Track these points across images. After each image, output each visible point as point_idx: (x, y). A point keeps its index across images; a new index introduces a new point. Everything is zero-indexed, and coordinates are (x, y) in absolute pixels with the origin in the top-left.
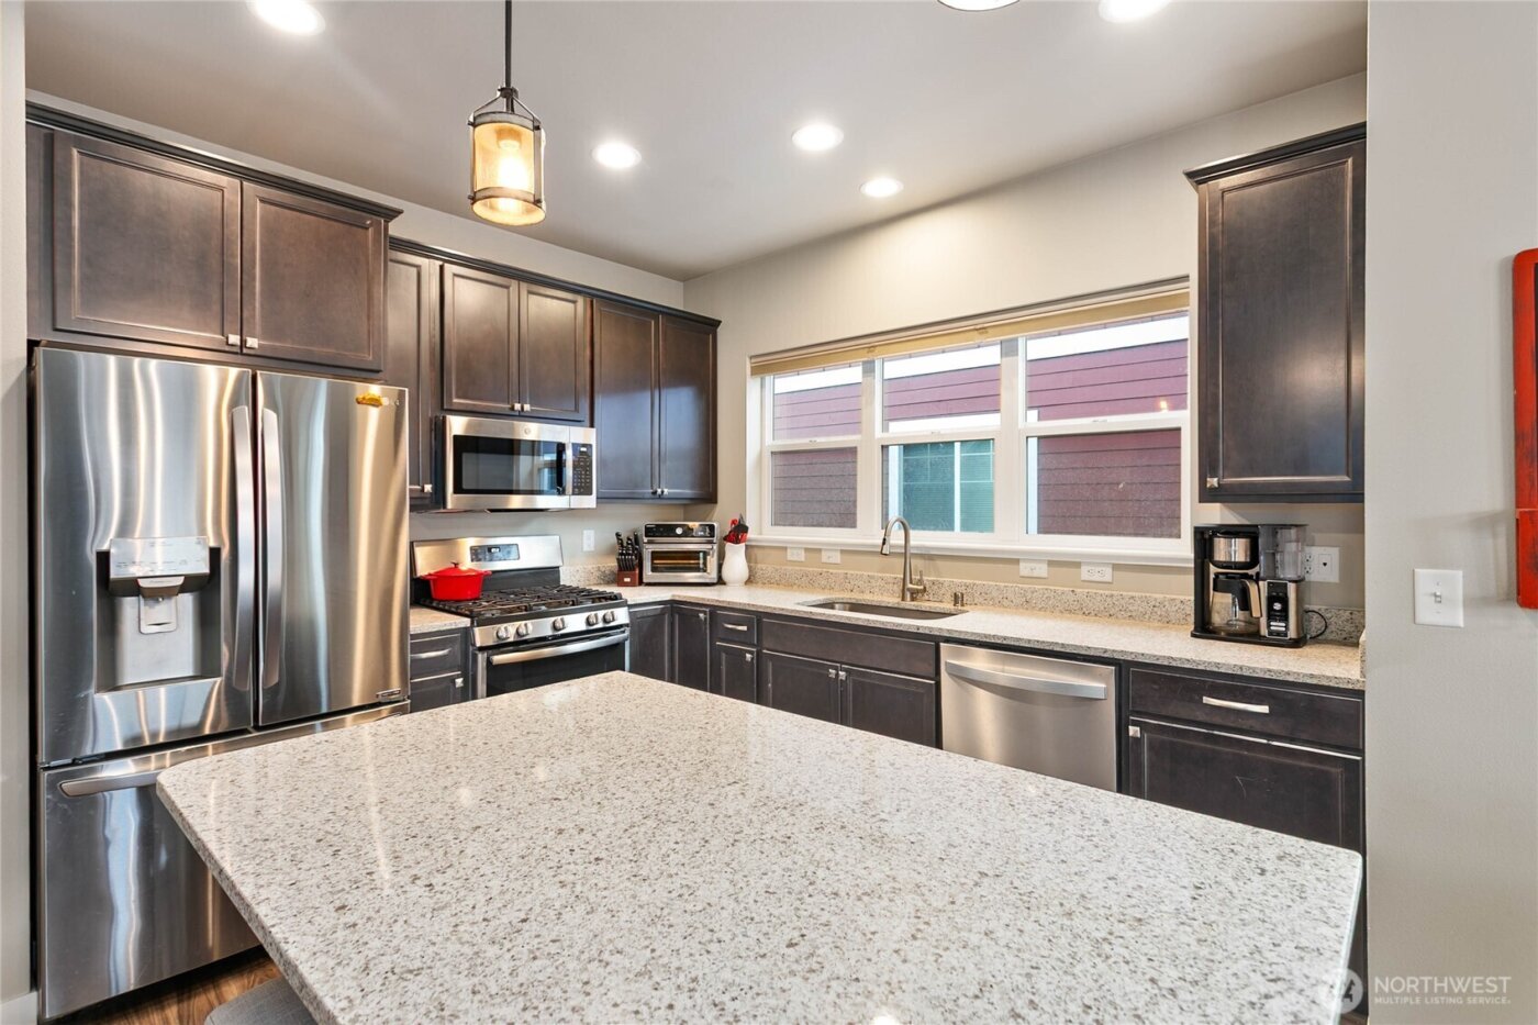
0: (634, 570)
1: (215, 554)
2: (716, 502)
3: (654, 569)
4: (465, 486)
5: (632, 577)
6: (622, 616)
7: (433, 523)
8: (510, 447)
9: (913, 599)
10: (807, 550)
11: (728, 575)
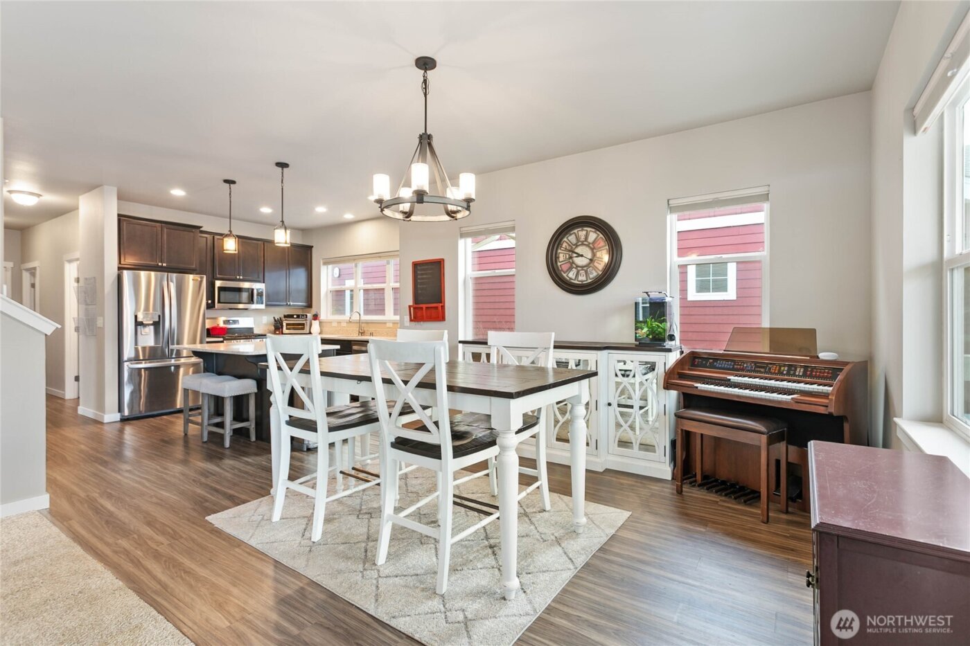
0: (280, 329)
1: (159, 316)
2: (312, 308)
3: (287, 329)
4: (221, 301)
5: (279, 332)
7: (211, 313)
8: (239, 290)
9: (361, 335)
10: (338, 323)
11: (312, 331)
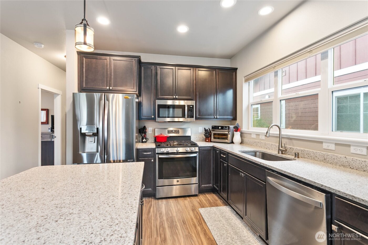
0: (209, 138)
1: (98, 129)
2: (236, 120)
3: (214, 138)
4: (160, 116)
5: (208, 139)
6: (197, 149)
9: (282, 153)
10: (256, 135)
11: (234, 141)
